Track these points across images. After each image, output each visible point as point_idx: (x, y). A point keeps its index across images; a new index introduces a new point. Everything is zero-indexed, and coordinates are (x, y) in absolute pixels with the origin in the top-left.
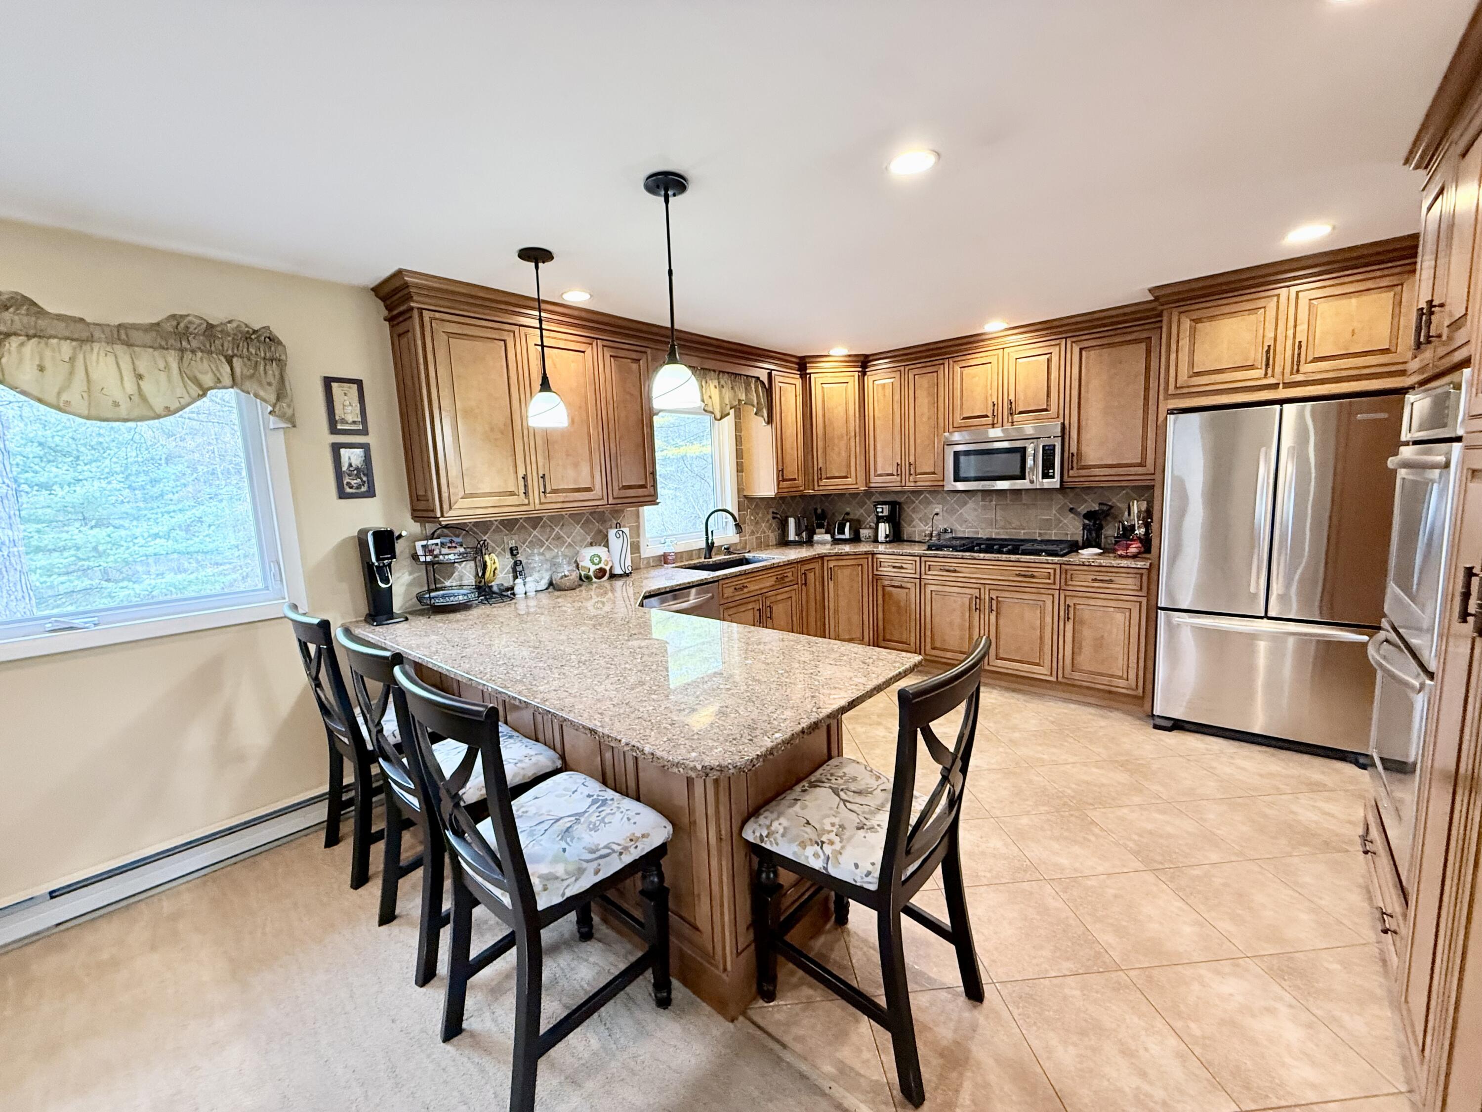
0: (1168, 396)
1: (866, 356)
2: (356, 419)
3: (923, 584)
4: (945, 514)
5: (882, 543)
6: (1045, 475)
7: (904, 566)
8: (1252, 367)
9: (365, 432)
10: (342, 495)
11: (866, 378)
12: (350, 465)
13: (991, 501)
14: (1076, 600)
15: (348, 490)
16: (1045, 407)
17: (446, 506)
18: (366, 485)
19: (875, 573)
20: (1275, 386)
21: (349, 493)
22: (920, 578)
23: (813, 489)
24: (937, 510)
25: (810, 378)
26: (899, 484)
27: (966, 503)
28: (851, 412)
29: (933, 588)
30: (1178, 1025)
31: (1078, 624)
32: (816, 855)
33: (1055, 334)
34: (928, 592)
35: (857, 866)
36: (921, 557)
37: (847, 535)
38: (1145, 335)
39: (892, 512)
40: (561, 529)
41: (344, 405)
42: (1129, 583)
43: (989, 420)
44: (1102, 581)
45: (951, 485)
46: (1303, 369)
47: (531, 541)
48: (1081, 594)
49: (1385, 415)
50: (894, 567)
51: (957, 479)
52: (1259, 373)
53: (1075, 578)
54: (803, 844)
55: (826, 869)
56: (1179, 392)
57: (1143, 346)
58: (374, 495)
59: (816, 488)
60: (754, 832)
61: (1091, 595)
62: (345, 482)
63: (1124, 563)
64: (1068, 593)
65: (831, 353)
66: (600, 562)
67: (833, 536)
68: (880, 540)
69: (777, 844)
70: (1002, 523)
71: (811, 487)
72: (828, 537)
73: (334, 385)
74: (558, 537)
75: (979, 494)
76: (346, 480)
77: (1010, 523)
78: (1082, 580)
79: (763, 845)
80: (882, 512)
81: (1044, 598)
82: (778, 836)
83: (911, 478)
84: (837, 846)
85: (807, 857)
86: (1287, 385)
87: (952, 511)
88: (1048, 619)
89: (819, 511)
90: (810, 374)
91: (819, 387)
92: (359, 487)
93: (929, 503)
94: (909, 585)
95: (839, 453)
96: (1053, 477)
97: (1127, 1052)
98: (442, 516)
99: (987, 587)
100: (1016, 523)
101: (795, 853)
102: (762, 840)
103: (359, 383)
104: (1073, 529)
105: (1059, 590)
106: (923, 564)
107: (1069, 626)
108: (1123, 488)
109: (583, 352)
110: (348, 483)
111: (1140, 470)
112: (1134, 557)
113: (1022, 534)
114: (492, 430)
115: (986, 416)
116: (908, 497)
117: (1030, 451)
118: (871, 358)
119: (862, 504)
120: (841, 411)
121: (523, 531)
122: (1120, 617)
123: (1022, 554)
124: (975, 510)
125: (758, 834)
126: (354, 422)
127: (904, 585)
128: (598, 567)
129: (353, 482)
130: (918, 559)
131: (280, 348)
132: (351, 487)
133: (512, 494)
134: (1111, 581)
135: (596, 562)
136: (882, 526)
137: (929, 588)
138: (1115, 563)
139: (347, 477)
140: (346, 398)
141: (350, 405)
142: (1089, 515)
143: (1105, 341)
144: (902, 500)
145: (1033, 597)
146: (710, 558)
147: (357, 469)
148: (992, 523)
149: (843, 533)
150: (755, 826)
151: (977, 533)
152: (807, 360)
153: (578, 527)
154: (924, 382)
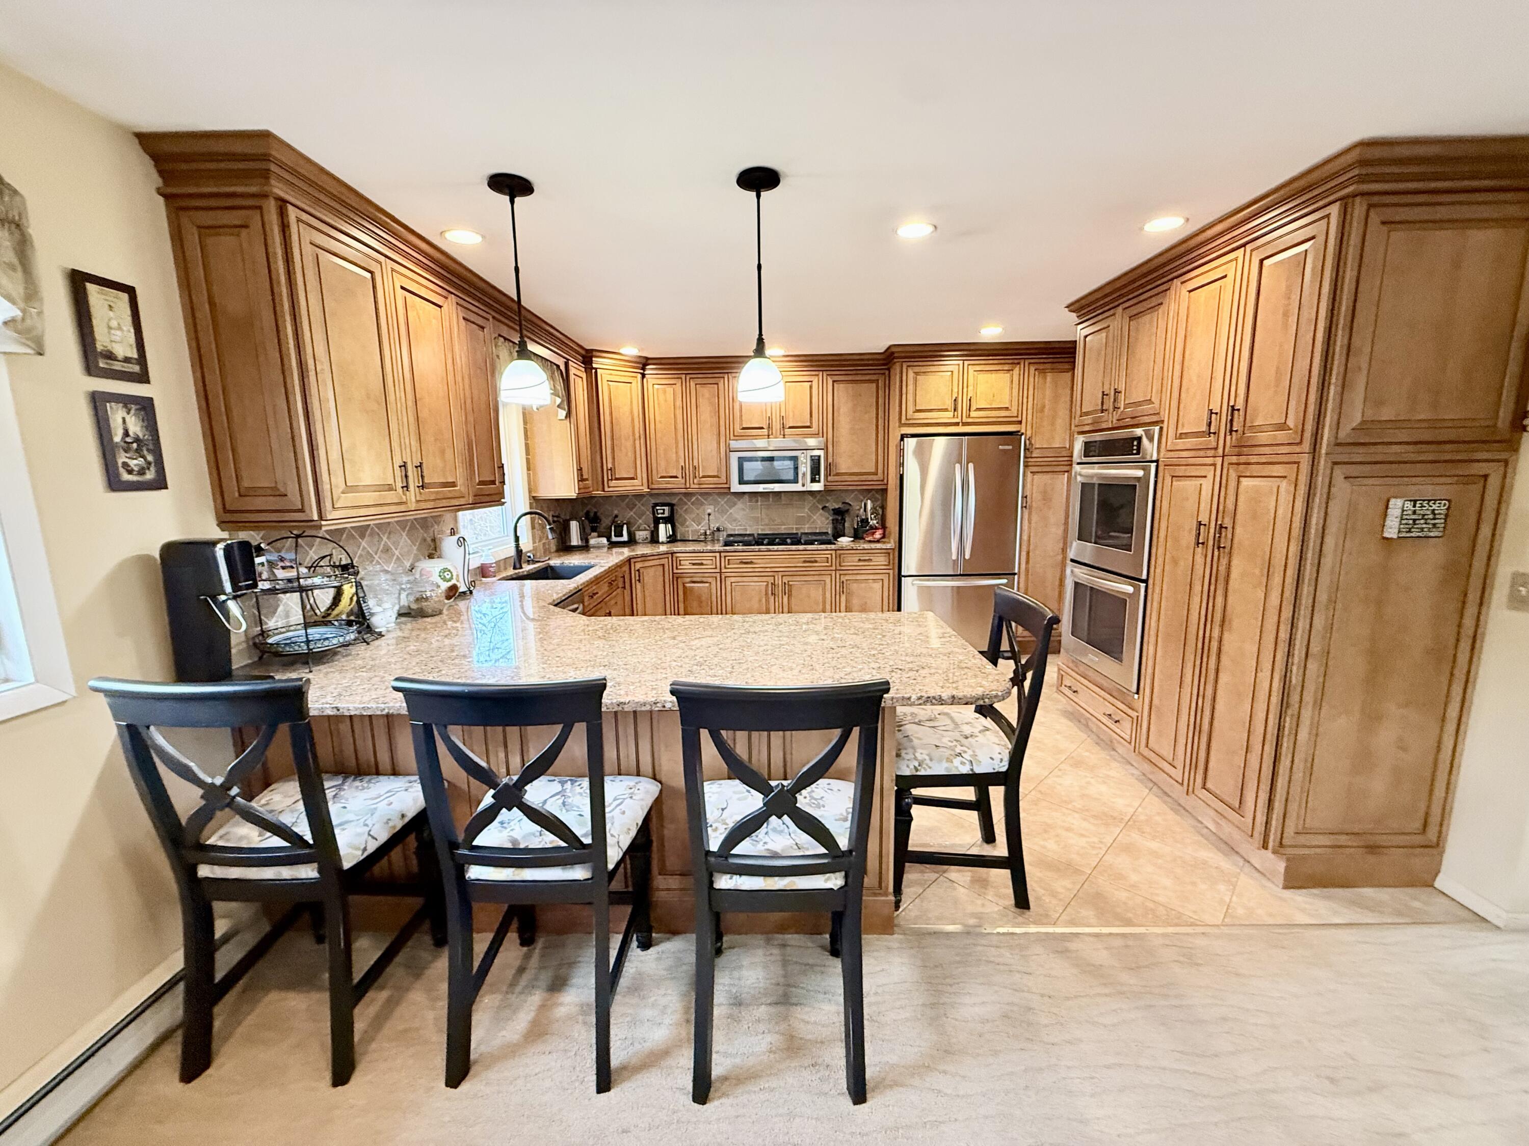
0: (901, 425)
1: (647, 359)
2: (130, 355)
3: (723, 577)
4: (717, 514)
5: (663, 543)
6: (813, 480)
7: (704, 562)
8: (946, 410)
9: (143, 377)
10: (114, 484)
11: (645, 380)
12: (126, 434)
13: (757, 501)
14: (847, 577)
15: (126, 477)
16: (808, 424)
17: (328, 504)
18: (152, 469)
19: (675, 571)
20: (957, 424)
21: (128, 482)
22: (721, 573)
23: (604, 491)
24: (709, 511)
25: (596, 373)
26: (683, 486)
27: (735, 504)
28: (636, 414)
29: (733, 579)
30: (1070, 806)
31: (849, 595)
32: (963, 763)
33: (812, 366)
34: (728, 583)
35: (992, 759)
36: (720, 552)
37: (625, 538)
38: (874, 377)
39: (672, 512)
40: (388, 538)
41: (110, 328)
42: (881, 560)
43: (765, 431)
44: (865, 560)
45: (736, 487)
46: (973, 414)
47: (361, 556)
48: (850, 572)
49: (1010, 447)
50: (694, 564)
51: (742, 482)
52: (951, 414)
53: (846, 560)
54: (949, 760)
55: (972, 770)
56: (908, 422)
57: (874, 385)
58: (166, 487)
59: (606, 489)
60: (908, 766)
61: (857, 571)
62: (120, 465)
63: (873, 546)
64: (841, 572)
65: (621, 351)
66: (452, 578)
67: (609, 539)
68: (661, 540)
69: (930, 768)
70: (767, 521)
71: (601, 488)
72: (604, 540)
73: (91, 288)
74: (387, 550)
75: (746, 497)
76: (122, 458)
77: (773, 521)
78: (851, 561)
79: (918, 773)
80: (663, 513)
81: (824, 578)
82: (928, 761)
83: (696, 481)
84: (970, 752)
85: (957, 768)
86: (965, 424)
87: (723, 512)
88: (828, 595)
89: (592, 514)
90: (596, 369)
91: (605, 383)
92: (142, 472)
93: (702, 504)
94: (710, 580)
95: (627, 455)
96: (819, 481)
97: (1068, 829)
98: (321, 518)
99: (780, 574)
100: (778, 521)
101: (947, 768)
102: (917, 770)
103: (130, 291)
104: (822, 523)
105: (836, 570)
106: (723, 559)
107: (843, 598)
108: (853, 491)
109: (440, 307)
110: (125, 465)
111: (875, 478)
112: (878, 541)
113: (783, 529)
114: (368, 396)
115: (762, 428)
116: (681, 499)
117: (802, 459)
118: (650, 362)
119: (631, 507)
120: (626, 409)
121: (351, 541)
122: (878, 586)
123: (805, 544)
124: (743, 509)
125: (912, 767)
126: (127, 360)
127: (704, 580)
128: (450, 584)
129: (133, 463)
130: (718, 555)
131: (18, 199)
132: (130, 472)
133: (390, 488)
134: (870, 560)
135: (448, 577)
136: (662, 527)
137: (729, 581)
138: (866, 546)
139: (123, 454)
140: (111, 314)
141: (119, 328)
142: (837, 512)
143: (850, 378)
144: (674, 502)
145: (816, 578)
146: (521, 568)
147: (137, 440)
148: (756, 520)
149: (622, 535)
150: (906, 762)
151: (746, 530)
152: (594, 353)
153: (404, 534)
154: (706, 392)
